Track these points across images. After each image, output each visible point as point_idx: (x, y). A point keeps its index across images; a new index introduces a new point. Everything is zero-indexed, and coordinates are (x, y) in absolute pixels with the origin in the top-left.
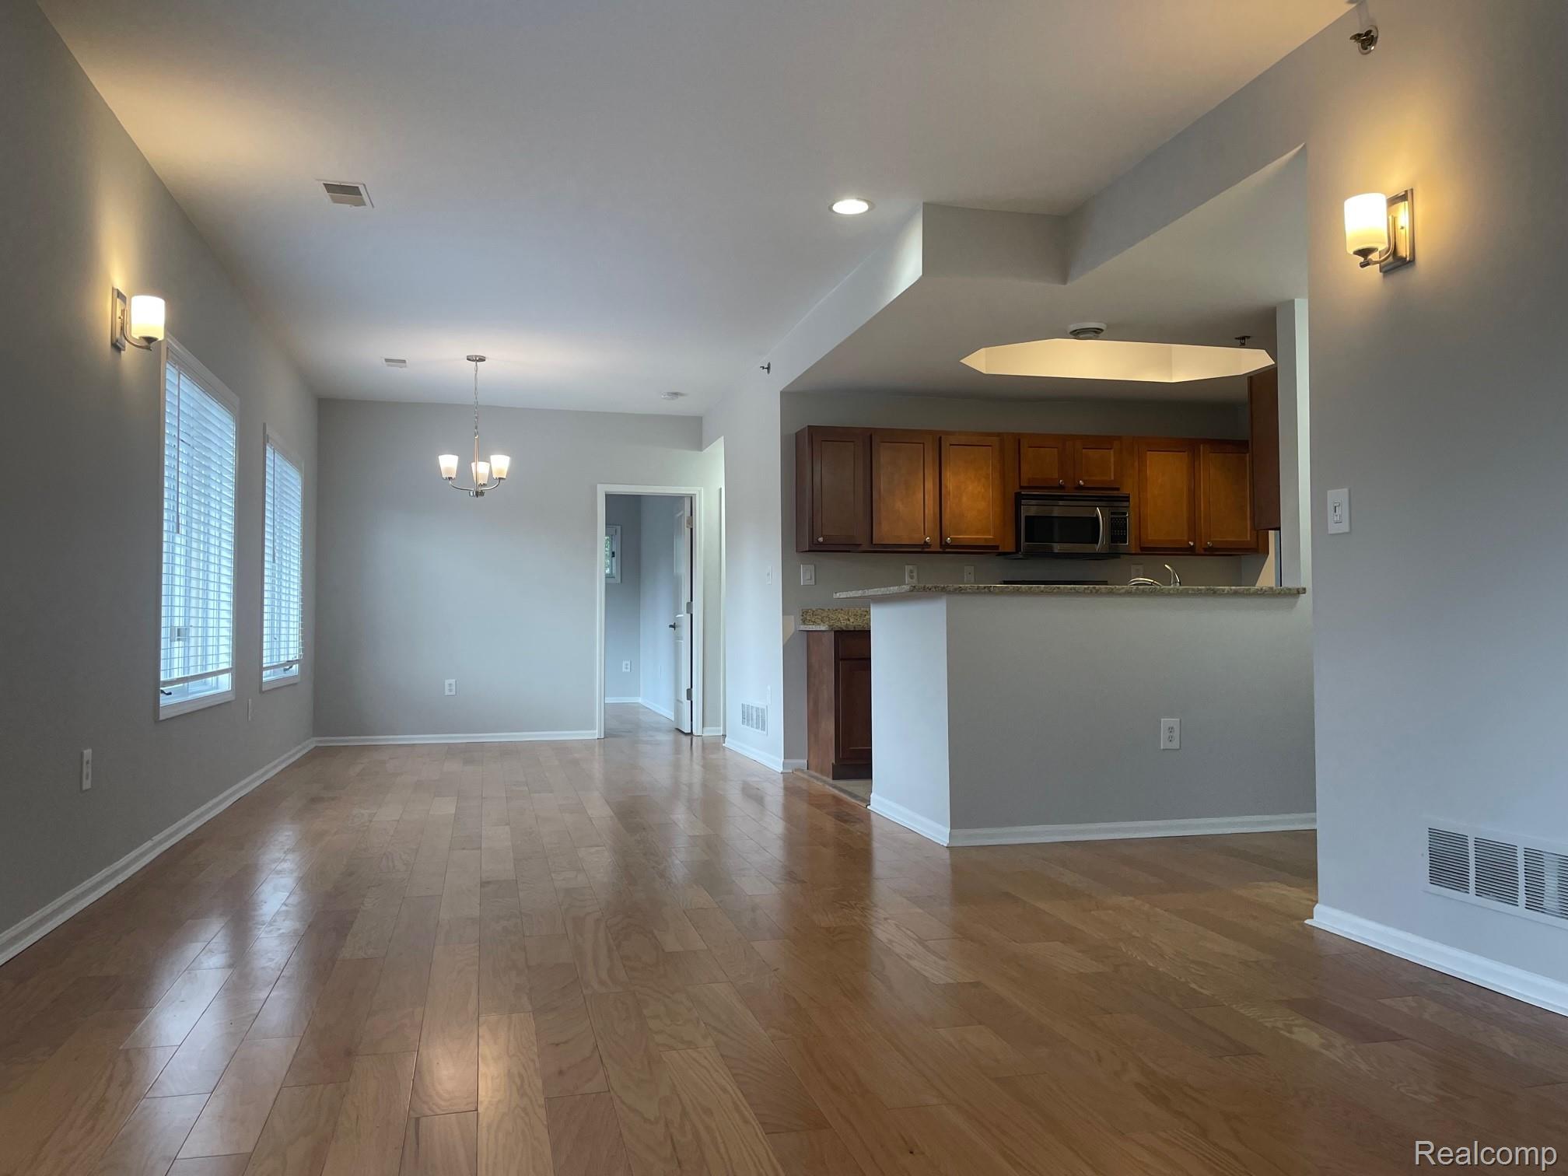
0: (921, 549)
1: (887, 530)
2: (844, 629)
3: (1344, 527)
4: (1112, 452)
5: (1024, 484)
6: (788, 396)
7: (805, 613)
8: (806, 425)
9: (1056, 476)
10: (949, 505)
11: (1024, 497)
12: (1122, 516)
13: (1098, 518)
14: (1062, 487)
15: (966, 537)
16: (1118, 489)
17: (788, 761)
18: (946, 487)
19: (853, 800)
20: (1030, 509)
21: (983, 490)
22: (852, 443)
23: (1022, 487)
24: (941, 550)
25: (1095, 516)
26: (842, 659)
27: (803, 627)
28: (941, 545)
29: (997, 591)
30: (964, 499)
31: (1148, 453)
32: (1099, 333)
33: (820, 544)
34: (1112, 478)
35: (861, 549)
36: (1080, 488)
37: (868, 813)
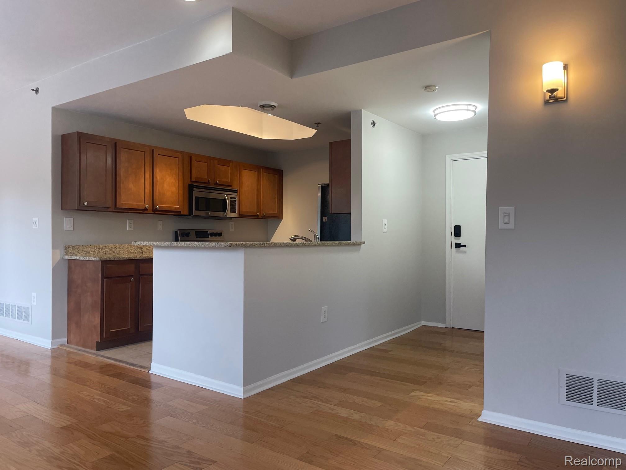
0: (143, 211)
1: (125, 200)
2: (109, 259)
3: (511, 226)
4: (229, 168)
5: (193, 180)
6: (57, 111)
7: (67, 248)
8: (76, 131)
9: (206, 177)
10: (158, 188)
11: (195, 187)
12: (235, 200)
13: (226, 200)
14: (209, 183)
15: (166, 206)
16: (231, 186)
17: (55, 340)
18: (156, 178)
19: (132, 367)
20: (197, 193)
21: (174, 181)
22: (105, 146)
23: (191, 181)
24: (153, 212)
25: (224, 198)
26: (106, 278)
27: (67, 257)
28: (153, 210)
29: (268, 245)
30: (165, 185)
31: (243, 170)
32: (274, 108)
33: (86, 206)
34: (229, 181)
35: (109, 210)
36: (217, 184)
37: (149, 375)
